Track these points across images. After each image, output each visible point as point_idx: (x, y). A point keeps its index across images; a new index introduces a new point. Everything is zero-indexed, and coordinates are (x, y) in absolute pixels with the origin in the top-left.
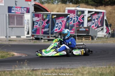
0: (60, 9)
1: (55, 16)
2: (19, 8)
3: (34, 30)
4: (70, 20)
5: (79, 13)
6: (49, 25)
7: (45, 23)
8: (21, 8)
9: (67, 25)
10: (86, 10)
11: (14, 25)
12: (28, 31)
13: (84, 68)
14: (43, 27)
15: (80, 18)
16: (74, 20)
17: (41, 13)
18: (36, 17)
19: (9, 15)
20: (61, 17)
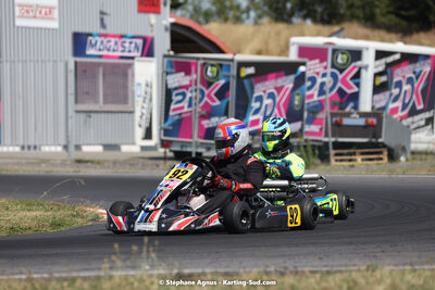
0: (266, 43)
1: (251, 70)
2: (113, 40)
3: (169, 122)
4: (308, 84)
5: (341, 59)
6: (228, 103)
7: (212, 95)
8: (122, 36)
9: (296, 103)
10: (367, 49)
11: (97, 102)
12: (148, 125)
13: (373, 271)
14: (204, 113)
15: (344, 79)
16: (323, 84)
17: (198, 59)
18: (178, 71)
19: (76, 63)
20: (274, 75)
